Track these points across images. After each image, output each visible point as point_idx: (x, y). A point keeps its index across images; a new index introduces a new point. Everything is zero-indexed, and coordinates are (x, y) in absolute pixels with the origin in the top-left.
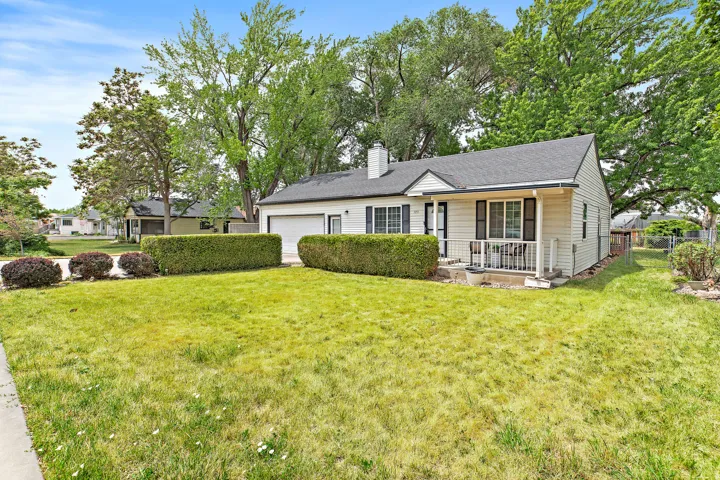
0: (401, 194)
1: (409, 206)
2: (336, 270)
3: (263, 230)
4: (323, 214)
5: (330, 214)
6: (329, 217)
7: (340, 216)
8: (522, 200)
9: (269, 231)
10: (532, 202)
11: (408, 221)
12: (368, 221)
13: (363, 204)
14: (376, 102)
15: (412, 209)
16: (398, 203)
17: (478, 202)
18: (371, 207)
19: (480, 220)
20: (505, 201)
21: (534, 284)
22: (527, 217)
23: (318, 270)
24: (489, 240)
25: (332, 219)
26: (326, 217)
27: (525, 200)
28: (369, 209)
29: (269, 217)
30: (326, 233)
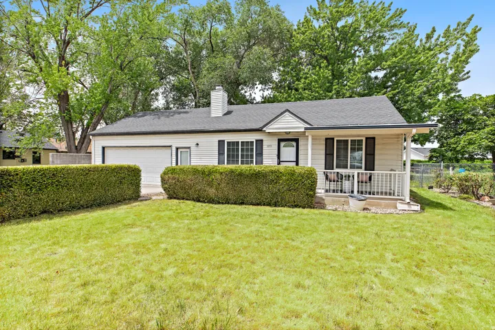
0: (259, 130)
1: (262, 140)
2: (211, 201)
3: (97, 161)
4: (170, 146)
5: (178, 146)
6: (177, 149)
7: (189, 148)
8: (364, 139)
9: (103, 162)
10: (372, 140)
11: (261, 154)
12: (221, 153)
13: (216, 138)
14: (189, 60)
15: (264, 143)
16: (252, 137)
17: (326, 139)
18: (224, 141)
19: (328, 155)
20: (350, 139)
21: (406, 207)
22: (368, 152)
23: (189, 202)
24: (336, 170)
25: (179, 151)
26: (174, 150)
27: (367, 138)
28: (221, 143)
29: (104, 148)
30: (174, 164)
